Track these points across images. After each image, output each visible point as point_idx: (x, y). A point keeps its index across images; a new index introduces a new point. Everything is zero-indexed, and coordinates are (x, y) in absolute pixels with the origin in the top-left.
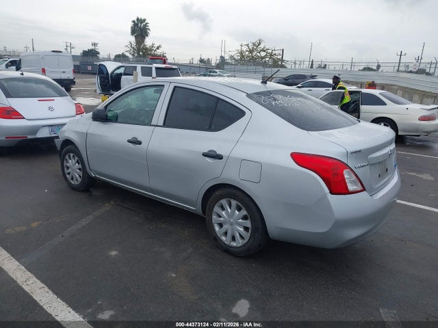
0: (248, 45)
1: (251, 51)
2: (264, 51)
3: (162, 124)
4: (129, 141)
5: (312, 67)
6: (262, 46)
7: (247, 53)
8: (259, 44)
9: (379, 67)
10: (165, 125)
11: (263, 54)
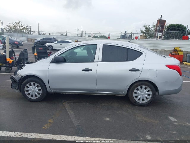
0: (13, 23)
1: (15, 26)
2: (22, 26)
3: (101, 61)
4: (83, 70)
5: (40, 34)
6: (20, 24)
7: (13, 27)
8: (19, 23)
9: (66, 34)
10: (103, 61)
11: (21, 28)
